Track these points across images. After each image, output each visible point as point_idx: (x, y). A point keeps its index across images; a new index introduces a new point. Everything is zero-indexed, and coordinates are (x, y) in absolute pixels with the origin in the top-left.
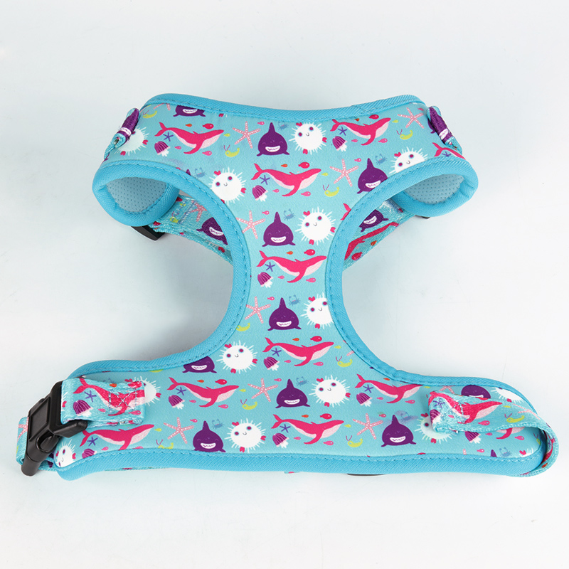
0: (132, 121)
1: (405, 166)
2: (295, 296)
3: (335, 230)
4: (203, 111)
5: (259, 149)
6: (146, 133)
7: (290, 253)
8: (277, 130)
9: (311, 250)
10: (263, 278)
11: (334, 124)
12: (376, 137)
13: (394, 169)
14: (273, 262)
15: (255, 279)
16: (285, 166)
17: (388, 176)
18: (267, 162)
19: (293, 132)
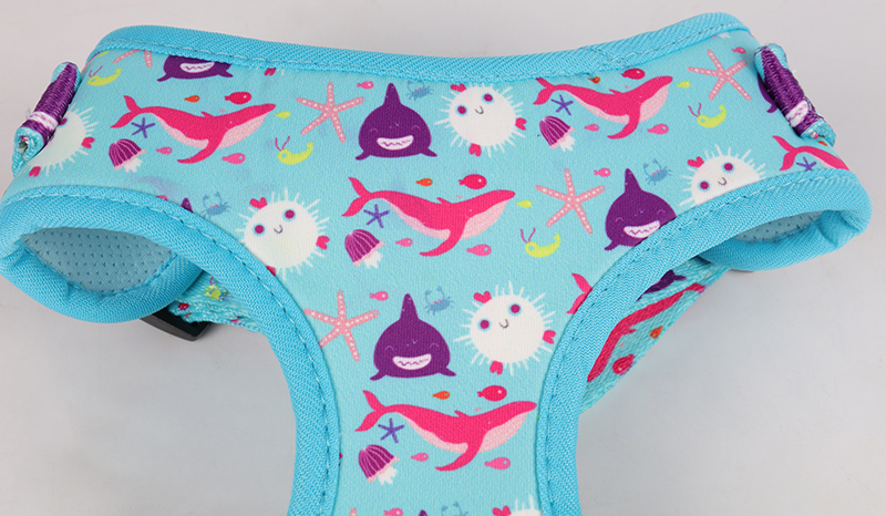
0: (61, 95)
1: (715, 191)
2: (457, 505)
3: (556, 339)
4: (228, 66)
5: (362, 143)
6: (91, 121)
7: (443, 395)
8: (405, 100)
9: (496, 388)
10: (374, 460)
11: (541, 87)
12: (641, 120)
13: (689, 195)
14: (399, 419)
15: (352, 463)
16: (426, 182)
17: (677, 212)
18: (381, 174)
19: (445, 105)
